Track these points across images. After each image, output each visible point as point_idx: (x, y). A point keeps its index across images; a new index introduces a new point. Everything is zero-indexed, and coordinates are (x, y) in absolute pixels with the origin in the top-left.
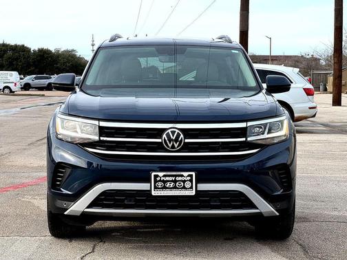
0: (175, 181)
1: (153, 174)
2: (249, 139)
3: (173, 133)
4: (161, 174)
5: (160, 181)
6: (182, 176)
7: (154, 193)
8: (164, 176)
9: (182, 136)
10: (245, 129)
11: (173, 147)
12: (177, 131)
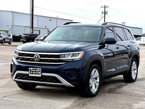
0: (36, 71)
1: (30, 68)
2: (61, 59)
3: (37, 55)
4: (32, 69)
5: (31, 71)
6: (37, 70)
7: (30, 75)
8: (33, 69)
9: (39, 57)
10: (59, 55)
11: (36, 60)
12: (38, 55)
